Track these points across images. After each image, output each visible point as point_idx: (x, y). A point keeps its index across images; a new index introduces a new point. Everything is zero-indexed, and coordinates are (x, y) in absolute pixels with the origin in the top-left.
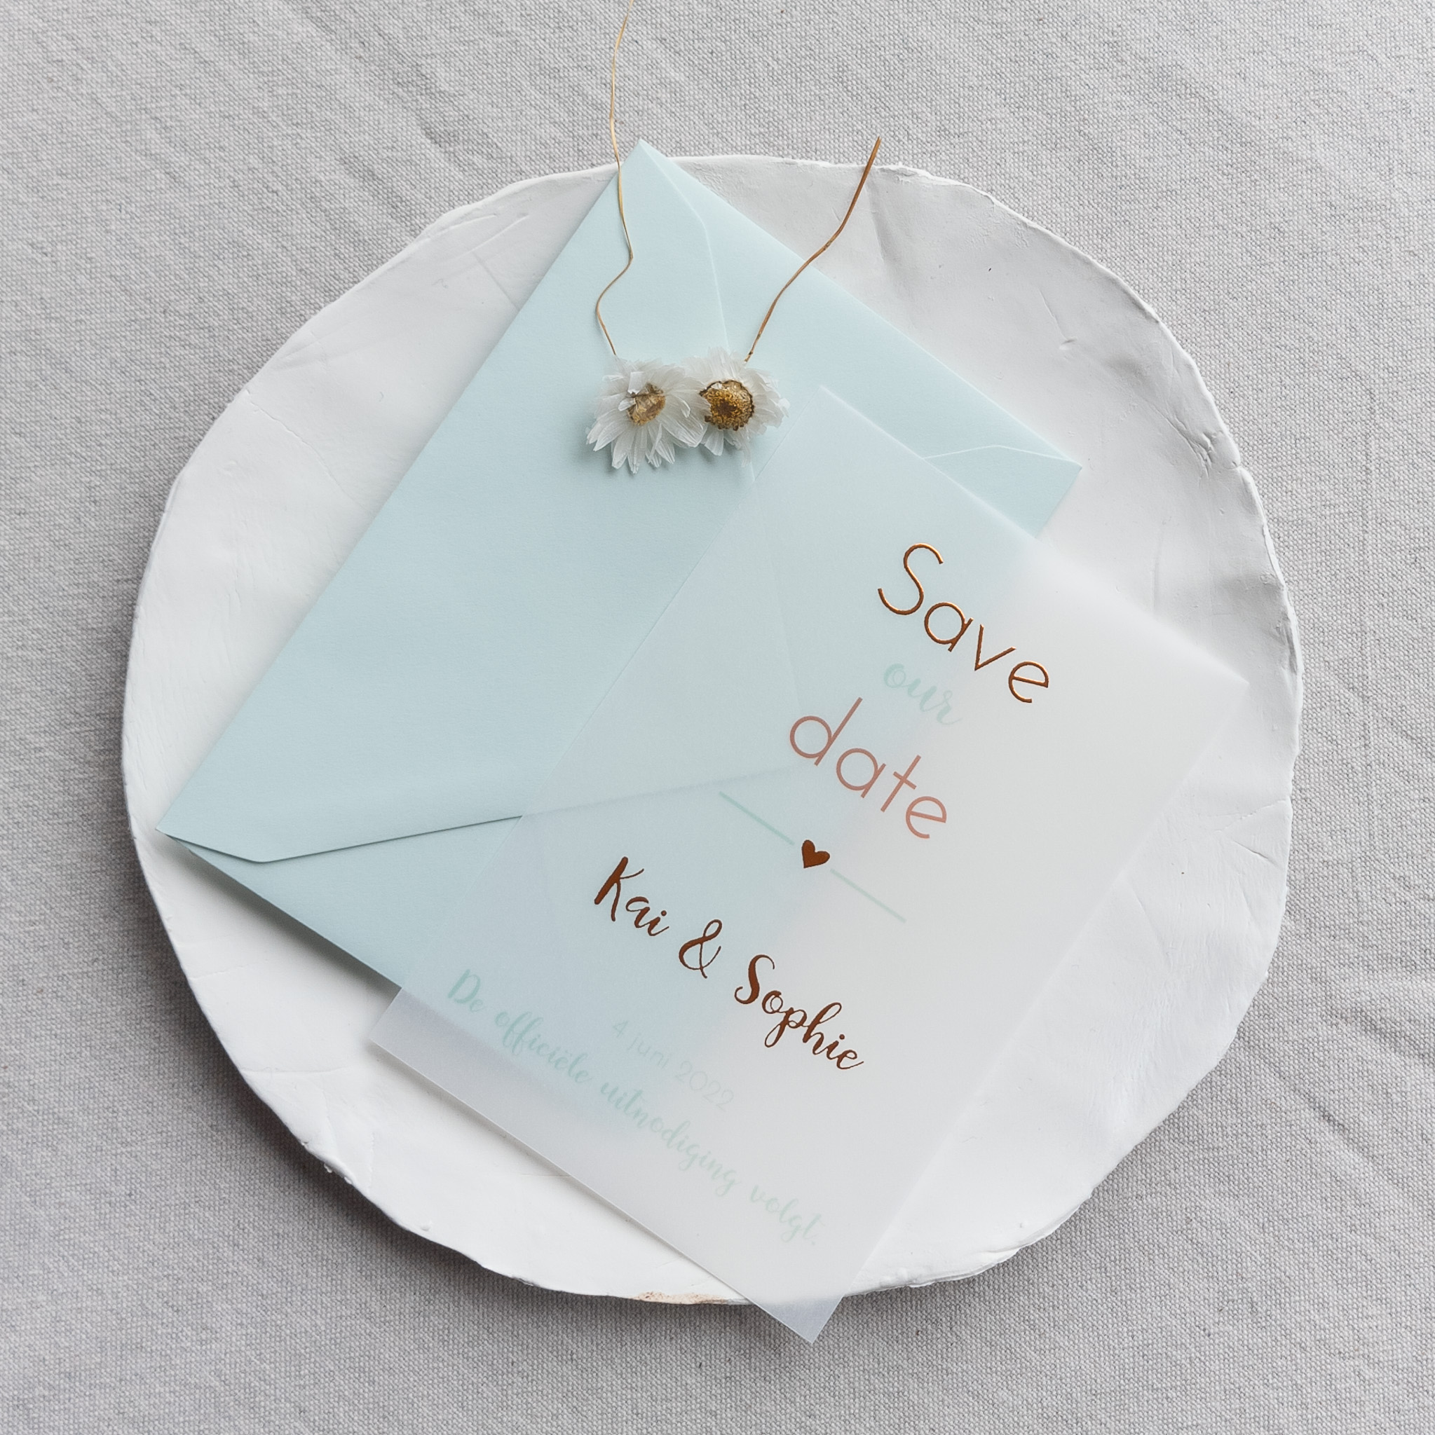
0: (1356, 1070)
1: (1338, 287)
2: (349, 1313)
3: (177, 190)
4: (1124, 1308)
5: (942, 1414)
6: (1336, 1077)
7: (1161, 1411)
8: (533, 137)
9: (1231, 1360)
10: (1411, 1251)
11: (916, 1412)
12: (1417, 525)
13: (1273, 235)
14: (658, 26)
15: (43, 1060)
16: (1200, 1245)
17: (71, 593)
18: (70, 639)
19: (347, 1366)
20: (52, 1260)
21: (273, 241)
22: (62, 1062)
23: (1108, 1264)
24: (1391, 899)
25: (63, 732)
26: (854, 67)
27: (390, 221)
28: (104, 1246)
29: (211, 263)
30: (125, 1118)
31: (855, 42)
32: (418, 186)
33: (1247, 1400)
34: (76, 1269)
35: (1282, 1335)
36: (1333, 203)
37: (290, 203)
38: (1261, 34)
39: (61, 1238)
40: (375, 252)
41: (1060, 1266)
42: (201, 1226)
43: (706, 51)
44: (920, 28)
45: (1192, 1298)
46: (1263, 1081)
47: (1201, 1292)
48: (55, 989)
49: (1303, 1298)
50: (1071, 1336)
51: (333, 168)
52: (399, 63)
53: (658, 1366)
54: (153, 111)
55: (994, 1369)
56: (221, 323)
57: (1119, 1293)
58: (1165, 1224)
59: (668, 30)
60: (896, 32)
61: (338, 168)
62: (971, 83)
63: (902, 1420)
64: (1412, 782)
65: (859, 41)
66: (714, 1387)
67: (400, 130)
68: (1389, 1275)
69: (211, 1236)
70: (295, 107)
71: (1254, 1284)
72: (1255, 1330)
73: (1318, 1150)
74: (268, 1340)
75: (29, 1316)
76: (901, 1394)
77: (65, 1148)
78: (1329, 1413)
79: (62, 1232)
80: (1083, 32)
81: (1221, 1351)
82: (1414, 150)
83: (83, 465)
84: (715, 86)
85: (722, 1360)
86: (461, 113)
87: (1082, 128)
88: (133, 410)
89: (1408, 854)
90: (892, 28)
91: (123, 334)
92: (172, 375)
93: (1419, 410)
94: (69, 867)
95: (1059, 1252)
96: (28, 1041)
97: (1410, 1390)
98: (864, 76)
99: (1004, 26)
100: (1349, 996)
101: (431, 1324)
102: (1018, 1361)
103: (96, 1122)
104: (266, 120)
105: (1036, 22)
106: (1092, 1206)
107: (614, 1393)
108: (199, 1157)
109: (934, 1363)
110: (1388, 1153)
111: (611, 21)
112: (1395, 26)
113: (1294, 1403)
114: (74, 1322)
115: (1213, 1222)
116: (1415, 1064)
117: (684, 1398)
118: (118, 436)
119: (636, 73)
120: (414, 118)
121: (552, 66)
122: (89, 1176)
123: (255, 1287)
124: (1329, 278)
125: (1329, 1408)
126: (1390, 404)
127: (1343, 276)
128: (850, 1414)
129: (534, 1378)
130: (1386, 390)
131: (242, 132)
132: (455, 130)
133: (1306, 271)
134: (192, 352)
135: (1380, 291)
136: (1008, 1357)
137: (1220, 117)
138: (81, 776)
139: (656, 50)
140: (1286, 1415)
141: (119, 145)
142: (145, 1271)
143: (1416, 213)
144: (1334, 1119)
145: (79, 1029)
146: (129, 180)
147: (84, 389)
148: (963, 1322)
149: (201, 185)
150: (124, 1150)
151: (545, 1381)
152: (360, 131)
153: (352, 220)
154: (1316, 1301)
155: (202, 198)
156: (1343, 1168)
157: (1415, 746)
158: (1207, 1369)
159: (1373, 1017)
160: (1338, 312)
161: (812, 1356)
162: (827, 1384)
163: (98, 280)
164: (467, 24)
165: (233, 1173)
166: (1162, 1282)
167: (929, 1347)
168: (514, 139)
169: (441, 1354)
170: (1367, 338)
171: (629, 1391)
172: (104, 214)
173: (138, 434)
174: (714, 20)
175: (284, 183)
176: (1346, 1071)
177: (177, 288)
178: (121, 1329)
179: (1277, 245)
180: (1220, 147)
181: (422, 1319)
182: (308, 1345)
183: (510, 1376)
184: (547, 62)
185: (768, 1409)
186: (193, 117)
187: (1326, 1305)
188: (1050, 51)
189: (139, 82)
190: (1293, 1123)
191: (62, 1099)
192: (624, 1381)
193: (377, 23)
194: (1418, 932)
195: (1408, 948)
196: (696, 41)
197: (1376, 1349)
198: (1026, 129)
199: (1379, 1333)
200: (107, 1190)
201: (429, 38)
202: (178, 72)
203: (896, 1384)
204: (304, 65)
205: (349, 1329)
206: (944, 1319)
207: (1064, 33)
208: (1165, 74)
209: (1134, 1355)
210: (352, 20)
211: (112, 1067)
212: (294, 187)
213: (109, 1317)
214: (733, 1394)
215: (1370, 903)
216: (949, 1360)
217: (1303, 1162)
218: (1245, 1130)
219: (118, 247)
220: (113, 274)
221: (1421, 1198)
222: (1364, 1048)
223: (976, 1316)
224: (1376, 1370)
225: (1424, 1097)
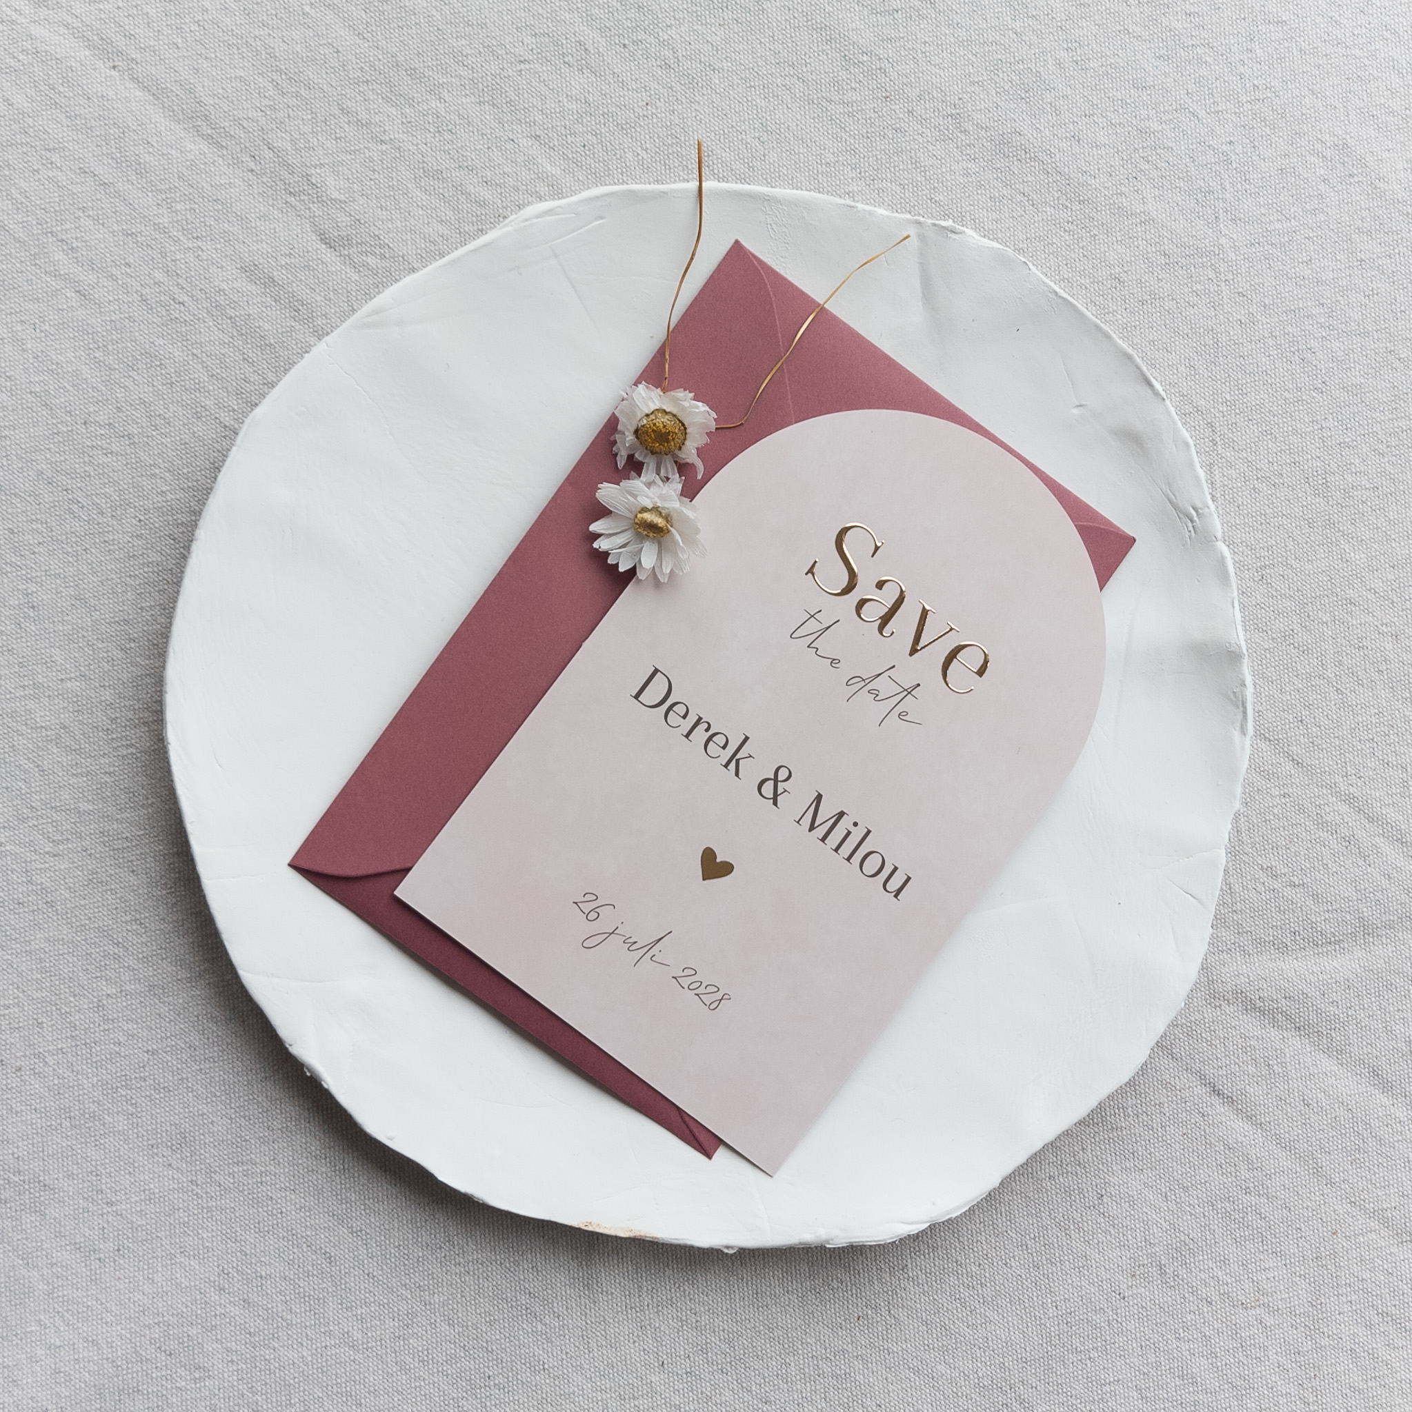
0: (1240, 1046)
1: (1176, 329)
2: (333, 1343)
3: (88, 307)
4: (1047, 1281)
5: (886, 1391)
6: (1223, 1055)
7: (1085, 1371)
8: (422, 236)
9: (1145, 1319)
10: (1301, 1207)
11: (863, 1391)
12: (1261, 545)
13: (1114, 285)
14: (532, 124)
15: (25, 1133)
16: (1111, 1218)
17: (18, 695)
18: (20, 738)
19: (335, 1391)
20: (47, 1317)
21: (183, 350)
22: (44, 1134)
23: (1028, 1242)
24: (1260, 888)
25: (21, 827)
26: (719, 152)
27: (293, 324)
28: (97, 1299)
29: (126, 375)
30: (108, 1180)
31: (717, 128)
32: (317, 291)
33: (1162, 1354)
34: (71, 1323)
35: (1189, 1292)
36: (1167, 252)
37: (196, 313)
38: (1090, 98)
39: (55, 1295)
40: (282, 354)
41: (985, 1247)
42: (188, 1274)
43: (578, 145)
44: (777, 112)
45: (1107, 1267)
46: (1157, 1064)
47: (1115, 1260)
48: (32, 1067)
49: (1206, 1257)
50: (1000, 1311)
51: (234, 277)
52: (289, 173)
53: (624, 1367)
54: (59, 234)
55: (931, 1346)
56: (140, 430)
57: (1041, 1268)
58: (1078, 1201)
59: (541, 128)
60: (755, 116)
61: (239, 276)
62: (828, 160)
63: (850, 1399)
64: (1272, 781)
65: (721, 127)
66: (676, 1382)
67: (295, 237)
68: (1282, 1230)
69: (197, 1283)
70: (194, 221)
71: (1162, 1248)
72: (1164, 1290)
73: (1211, 1122)
74: (258, 1374)
75: (29, 1371)
76: (848, 1376)
77: (52, 1212)
78: (1237, 1360)
79: (56, 1290)
80: (928, 106)
81: (1136, 1311)
82: (1236, 198)
83: (19, 573)
84: (589, 177)
85: (682, 1357)
86: (353, 218)
87: (933, 196)
88: (63, 518)
89: (1273, 846)
90: (750, 113)
91: (47, 447)
92: (97, 482)
93: (1257, 439)
94: (38, 952)
95: (983, 1234)
96: (10, 1117)
97: (1308, 1333)
98: (728, 159)
99: (855, 104)
100: (1229, 980)
101: (411, 1346)
102: (953, 1337)
103: (81, 1186)
104: (167, 235)
105: (884, 100)
106: (1009, 1189)
107: (585, 1397)
108: (181, 1211)
109: (876, 1344)
110: (1275, 1120)
111: (488, 122)
112: (1212, 83)
113: (1205, 1353)
114: (72, 1372)
115: (1122, 1196)
116: (1293, 1036)
117: (650, 1395)
118: (50, 544)
119: (514, 170)
120: (308, 226)
121: (435, 168)
122: (78, 1236)
123: (242, 1327)
124: (1168, 322)
125: (1236, 1355)
126: (1230, 435)
127: (1180, 319)
128: (803, 1397)
129: (510, 1389)
130: (1226, 422)
131: (145, 248)
132: (348, 235)
133: (1146, 316)
134: (115, 459)
135: (1215, 331)
136: (944, 1333)
137: (1059, 178)
138: (43, 866)
139: (531, 147)
140: (1198, 1364)
141: (29, 269)
142: (137, 1320)
143: (1242, 257)
144: (1224, 1093)
145: (57, 1102)
146: (41, 301)
147: (14, 501)
148: (900, 1305)
149: (110, 301)
150: (110, 1210)
151: (520, 1391)
152: (258, 240)
153: (257, 325)
154: (1218, 1259)
155: (113, 314)
156: (1234, 1136)
157: (1273, 747)
158: (1124, 1329)
159: (1253, 997)
160: (1178, 352)
161: (764, 1347)
162: (779, 1372)
163: (19, 397)
164: (352, 134)
165: (214, 1223)
166: (1079, 1254)
167: (870, 1330)
168: (404, 238)
169: (421, 1373)
170: (1205, 375)
171: (599, 1393)
172: (20, 334)
173: (69, 540)
174: (584, 115)
175: (190, 294)
176: (1231, 1048)
177: (95, 400)
178: (117, 1376)
179: (1118, 294)
180: (1061, 206)
181: (402, 1343)
182: (296, 1375)
183: (487, 1389)
184: (430, 164)
185: (727, 1399)
186: (97, 237)
187: (1227, 1262)
188: (898, 125)
189: (43, 207)
190: (1187, 1099)
191: (46, 1168)
192: (594, 1384)
193: (265, 137)
194: (1287, 917)
195: (1279, 932)
196: (568, 136)
197: (1274, 1298)
198: (881, 200)
199: (1277, 1283)
200: (96, 1247)
201: (316, 149)
202: (80, 195)
203: (843, 1367)
204: (199, 180)
205: (334, 1357)
206: (882, 1304)
207: (910, 109)
208: (1005, 141)
209: (1059, 1323)
210: (242, 136)
211: (93, 1134)
212: (199, 297)
213: (105, 1366)
214: (694, 1388)
215: (1242, 894)
216: (890, 1341)
217: (1198, 1134)
218: (1144, 1109)
219: (35, 364)
220: (33, 390)
221: (1307, 1158)
222: (1246, 1026)
223: (911, 1299)
224: (1276, 1317)
225: (1302, 1066)
